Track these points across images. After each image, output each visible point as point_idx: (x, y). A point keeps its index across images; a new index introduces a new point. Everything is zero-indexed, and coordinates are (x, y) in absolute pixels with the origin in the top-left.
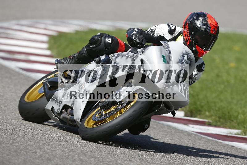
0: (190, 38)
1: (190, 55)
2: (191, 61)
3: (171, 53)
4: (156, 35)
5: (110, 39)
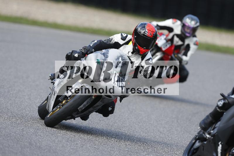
3: (108, 57)
4: (113, 42)
5: (77, 54)
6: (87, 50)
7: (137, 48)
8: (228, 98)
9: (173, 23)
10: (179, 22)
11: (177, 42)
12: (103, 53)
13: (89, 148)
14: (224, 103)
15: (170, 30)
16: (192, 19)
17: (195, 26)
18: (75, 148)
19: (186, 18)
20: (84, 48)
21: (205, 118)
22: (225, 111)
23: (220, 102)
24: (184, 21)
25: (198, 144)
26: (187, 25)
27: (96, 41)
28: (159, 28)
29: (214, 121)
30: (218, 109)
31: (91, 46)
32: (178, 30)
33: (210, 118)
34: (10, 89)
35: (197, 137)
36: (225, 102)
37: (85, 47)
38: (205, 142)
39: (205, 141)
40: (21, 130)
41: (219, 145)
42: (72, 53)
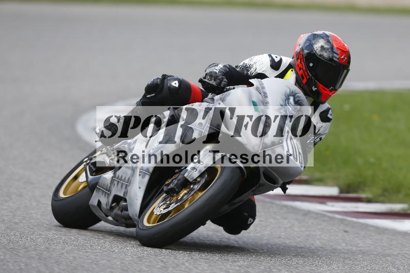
0: (307, 72)
1: (298, 97)
3: (267, 97)
4: (253, 72)
7: (314, 88)
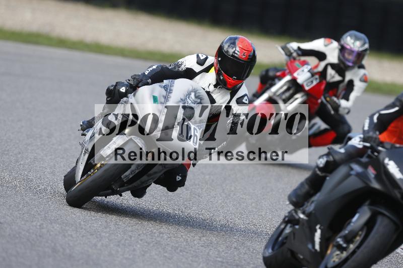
2: (201, 99)
3: (171, 93)
4: (183, 68)
5: (124, 88)
6: (138, 81)
7: (222, 78)
8: (333, 153)
9: (326, 46)
10: (335, 44)
11: (333, 77)
12: (164, 85)
13: (156, 257)
14: (327, 162)
15: (321, 56)
16: (357, 39)
17: (361, 49)
18: (131, 256)
19: (347, 37)
20: (134, 78)
21: (298, 187)
22: (328, 174)
23: (321, 160)
24: (342, 42)
25: (288, 230)
26: (348, 47)
27: (154, 67)
28: (300, 52)
29: (312, 192)
30: (318, 172)
31: (146, 74)
32: (333, 56)
33: (307, 187)
34: (19, 156)
35: (287, 219)
36: (329, 159)
37: (135, 75)
38: (297, 227)
39: (297, 224)
40: (38, 227)
41: (316, 231)
42: (116, 85)
